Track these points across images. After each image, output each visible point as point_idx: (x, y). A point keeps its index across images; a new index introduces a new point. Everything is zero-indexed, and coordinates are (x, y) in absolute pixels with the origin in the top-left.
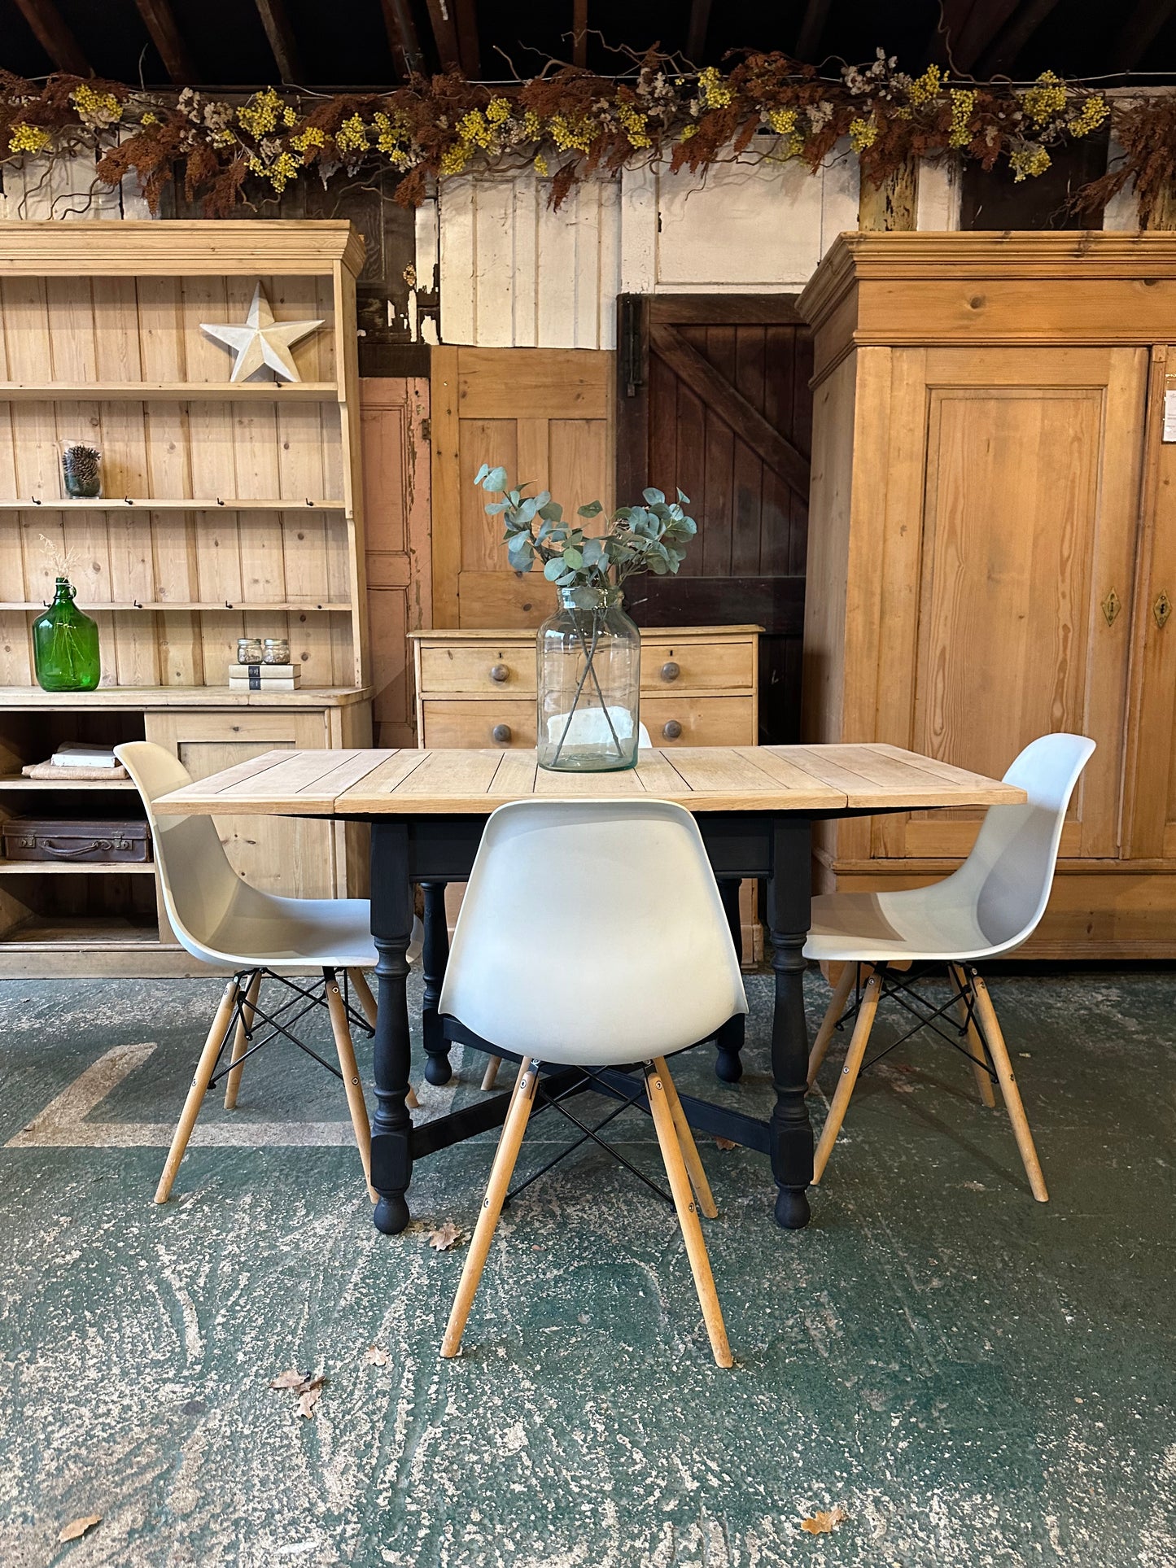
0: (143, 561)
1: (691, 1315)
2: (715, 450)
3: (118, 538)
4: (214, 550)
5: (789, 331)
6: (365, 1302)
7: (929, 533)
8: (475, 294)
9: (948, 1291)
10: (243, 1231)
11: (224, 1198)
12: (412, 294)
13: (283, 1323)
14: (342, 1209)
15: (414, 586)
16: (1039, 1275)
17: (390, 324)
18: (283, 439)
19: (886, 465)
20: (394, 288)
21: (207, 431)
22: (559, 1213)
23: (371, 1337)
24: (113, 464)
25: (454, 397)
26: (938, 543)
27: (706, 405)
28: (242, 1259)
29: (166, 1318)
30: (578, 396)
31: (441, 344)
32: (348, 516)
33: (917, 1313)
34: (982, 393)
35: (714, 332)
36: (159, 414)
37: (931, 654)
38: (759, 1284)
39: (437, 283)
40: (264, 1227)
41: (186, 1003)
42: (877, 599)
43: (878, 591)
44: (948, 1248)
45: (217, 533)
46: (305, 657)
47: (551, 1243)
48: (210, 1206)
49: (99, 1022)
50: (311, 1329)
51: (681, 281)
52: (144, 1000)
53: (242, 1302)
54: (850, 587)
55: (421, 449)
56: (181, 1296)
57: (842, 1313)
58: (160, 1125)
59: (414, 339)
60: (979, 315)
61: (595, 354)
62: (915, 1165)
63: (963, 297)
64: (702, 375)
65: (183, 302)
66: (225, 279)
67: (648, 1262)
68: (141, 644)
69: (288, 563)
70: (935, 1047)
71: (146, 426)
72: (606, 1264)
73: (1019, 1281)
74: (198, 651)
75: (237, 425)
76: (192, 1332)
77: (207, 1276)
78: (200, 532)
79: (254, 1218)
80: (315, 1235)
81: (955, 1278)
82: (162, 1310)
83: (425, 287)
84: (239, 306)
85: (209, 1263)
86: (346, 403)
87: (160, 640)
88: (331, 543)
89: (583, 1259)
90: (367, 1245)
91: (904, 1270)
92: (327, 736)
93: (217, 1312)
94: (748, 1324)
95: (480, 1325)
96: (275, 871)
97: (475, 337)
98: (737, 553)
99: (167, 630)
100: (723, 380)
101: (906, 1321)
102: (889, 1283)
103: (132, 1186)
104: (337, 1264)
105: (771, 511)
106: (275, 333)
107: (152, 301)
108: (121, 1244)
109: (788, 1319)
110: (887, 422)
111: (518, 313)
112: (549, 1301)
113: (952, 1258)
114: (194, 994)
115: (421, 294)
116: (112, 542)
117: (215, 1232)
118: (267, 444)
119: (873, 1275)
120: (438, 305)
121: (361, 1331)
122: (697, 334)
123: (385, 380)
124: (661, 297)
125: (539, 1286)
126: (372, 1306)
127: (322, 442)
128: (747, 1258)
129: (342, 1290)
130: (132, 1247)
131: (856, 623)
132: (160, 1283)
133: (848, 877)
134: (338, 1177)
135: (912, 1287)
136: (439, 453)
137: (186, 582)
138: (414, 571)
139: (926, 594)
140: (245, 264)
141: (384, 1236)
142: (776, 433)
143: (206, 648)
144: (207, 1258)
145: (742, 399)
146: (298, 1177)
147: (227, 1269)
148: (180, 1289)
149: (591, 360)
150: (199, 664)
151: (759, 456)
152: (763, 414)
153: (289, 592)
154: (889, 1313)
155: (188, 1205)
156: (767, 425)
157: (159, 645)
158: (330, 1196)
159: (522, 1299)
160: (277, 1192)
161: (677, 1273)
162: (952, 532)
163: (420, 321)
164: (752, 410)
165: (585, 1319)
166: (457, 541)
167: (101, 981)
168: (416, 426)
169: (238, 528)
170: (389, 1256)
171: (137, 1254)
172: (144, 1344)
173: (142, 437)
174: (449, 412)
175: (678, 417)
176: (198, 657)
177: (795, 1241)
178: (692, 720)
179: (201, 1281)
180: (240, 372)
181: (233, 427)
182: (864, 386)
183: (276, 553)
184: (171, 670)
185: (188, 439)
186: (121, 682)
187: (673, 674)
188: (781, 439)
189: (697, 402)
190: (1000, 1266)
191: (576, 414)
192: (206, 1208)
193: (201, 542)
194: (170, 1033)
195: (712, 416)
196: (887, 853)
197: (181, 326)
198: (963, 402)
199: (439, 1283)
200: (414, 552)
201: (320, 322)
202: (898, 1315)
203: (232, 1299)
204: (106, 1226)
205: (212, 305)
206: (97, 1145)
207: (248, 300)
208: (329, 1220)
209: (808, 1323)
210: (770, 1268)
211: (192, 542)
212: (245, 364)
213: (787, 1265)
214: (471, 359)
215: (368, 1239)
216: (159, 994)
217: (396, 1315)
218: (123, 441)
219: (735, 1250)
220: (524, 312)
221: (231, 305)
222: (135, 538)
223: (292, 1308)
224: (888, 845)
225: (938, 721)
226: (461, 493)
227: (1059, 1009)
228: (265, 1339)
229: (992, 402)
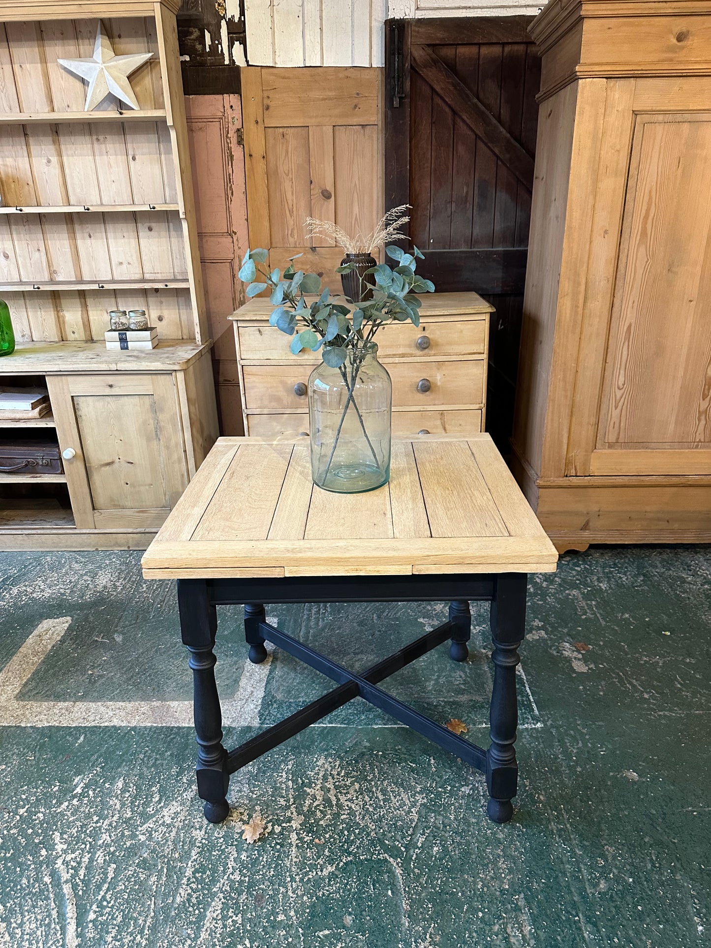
0: (39, 250)
1: (424, 920)
2: (461, 149)
3: (18, 233)
4: (88, 241)
5: (522, 48)
6: (194, 900)
7: (625, 235)
8: (273, 22)
9: (612, 896)
10: (115, 818)
11: (104, 782)
12: (223, 23)
13: (136, 920)
14: (184, 795)
15: (237, 260)
16: (678, 877)
17: (208, 50)
18: (131, 153)
19: (596, 181)
20: (208, 18)
21: (73, 147)
22: (334, 803)
23: (197, 937)
24: (7, 176)
25: (261, 111)
26: (632, 242)
27: (454, 113)
28: (112, 849)
29: (54, 914)
30: (356, 106)
31: (248, 65)
32: (182, 216)
33: (589, 919)
34: (679, 117)
35: (462, 50)
36: (36, 134)
37: (620, 328)
38: (475, 883)
39: (242, 13)
40: (129, 815)
41: (94, 576)
42: (583, 287)
43: (583, 281)
44: (611, 847)
45: (89, 228)
46: (160, 319)
47: (327, 836)
48: (95, 790)
49: (35, 595)
50: (154, 929)
51: (436, 5)
52: (67, 573)
53: (108, 897)
54: (562, 279)
55: (237, 152)
56: (67, 889)
57: (534, 920)
58: (66, 704)
59: (227, 62)
60: (682, 48)
61: (368, 71)
62: (588, 752)
63: (671, 32)
64: (452, 88)
65: (43, 40)
66: (74, 22)
67: (395, 858)
68: (45, 312)
69: (142, 249)
70: (603, 623)
71: (27, 145)
72: (366, 859)
73: (663, 885)
74: (85, 316)
75: (95, 142)
76: (71, 928)
77: (86, 868)
78: (77, 227)
79: (123, 805)
80: (163, 824)
81: (617, 880)
82: (53, 904)
83: (233, 17)
84: (86, 41)
85: (89, 852)
86: (174, 126)
87: (57, 308)
88: (173, 233)
89: (350, 854)
90: (198, 834)
91: (580, 871)
92: (175, 391)
93: (91, 907)
94: (466, 929)
95: (273, 927)
96: (148, 481)
97: (274, 59)
98: (476, 231)
99: (62, 301)
100: (468, 92)
101: (580, 929)
102: (568, 887)
103: (42, 768)
104: (177, 855)
105: (503, 197)
106: (115, 66)
107: (19, 40)
108: (30, 831)
109: (494, 924)
110: (599, 144)
111: (307, 37)
112: (324, 901)
113: (614, 858)
114: (100, 567)
115: (230, 23)
116: (15, 236)
117: (95, 818)
118: (119, 157)
119: (557, 876)
120: (244, 31)
121: (189, 932)
122: (448, 52)
123: (206, 96)
124: (420, 21)
125: (317, 883)
126: (199, 903)
127: (160, 154)
128: (467, 853)
129: (179, 885)
130: (38, 835)
131: (565, 306)
132: (54, 874)
133: (547, 490)
134: (184, 761)
135: (586, 891)
136: (251, 155)
137: (71, 264)
138: (236, 248)
139: (619, 283)
140: (86, 9)
141: (211, 825)
142: (508, 135)
143: (90, 313)
144: (88, 846)
145: (483, 108)
146: (156, 759)
147: (101, 861)
148: (66, 882)
149: (366, 75)
150: (87, 325)
151: (494, 154)
152: (500, 121)
153: (145, 271)
154: (568, 919)
155: (79, 790)
156: (502, 129)
157: (58, 312)
158: (177, 781)
159: (305, 898)
160: (141, 776)
161: (416, 870)
162: (644, 233)
163: (231, 46)
164: (491, 117)
165: (348, 920)
166: (267, 224)
167: (39, 554)
168: (232, 135)
169: (104, 223)
170: (213, 847)
171: (40, 843)
172: (37, 942)
173: (26, 154)
174: (257, 122)
175: (432, 123)
176: (86, 320)
177: (501, 836)
178: (439, 378)
179: (82, 872)
180: (92, 100)
181: (93, 144)
182: (582, 113)
183: (134, 242)
184: (68, 330)
185: (60, 155)
186: (35, 339)
187: (425, 345)
188: (512, 140)
189: (447, 110)
190: (649, 866)
191: (354, 121)
192: (91, 793)
193: (78, 236)
194: (82, 607)
195: (459, 120)
196: (576, 473)
197: (44, 61)
198: (662, 125)
199: (247, 879)
200: (235, 233)
201: (150, 54)
202: (575, 922)
203: (102, 893)
204: (21, 811)
205: (65, 41)
206: (23, 725)
207: (92, 37)
208: (175, 807)
209: (509, 930)
210: (483, 865)
211: (72, 234)
212: (94, 94)
213: (495, 863)
214: (272, 77)
215: (200, 828)
216: (76, 566)
217: (215, 915)
218: (12, 157)
219: (459, 844)
220: (312, 35)
221: (80, 41)
222: (30, 233)
223: (143, 905)
224: (578, 468)
225: (622, 379)
226: (268, 187)
227: (690, 583)
228: (121, 939)
229: (686, 125)
